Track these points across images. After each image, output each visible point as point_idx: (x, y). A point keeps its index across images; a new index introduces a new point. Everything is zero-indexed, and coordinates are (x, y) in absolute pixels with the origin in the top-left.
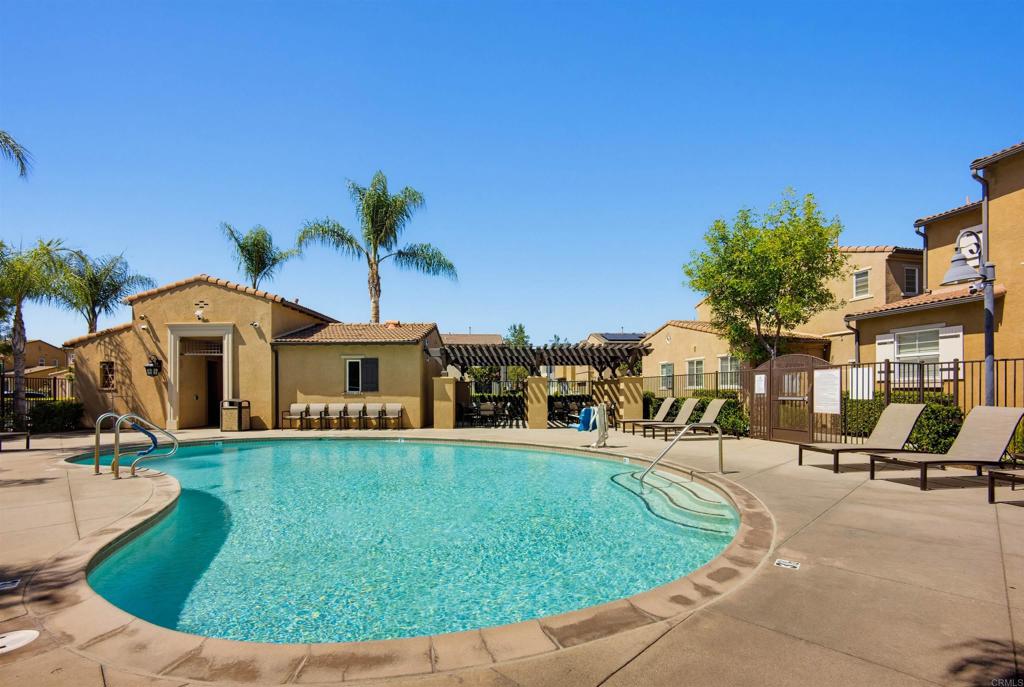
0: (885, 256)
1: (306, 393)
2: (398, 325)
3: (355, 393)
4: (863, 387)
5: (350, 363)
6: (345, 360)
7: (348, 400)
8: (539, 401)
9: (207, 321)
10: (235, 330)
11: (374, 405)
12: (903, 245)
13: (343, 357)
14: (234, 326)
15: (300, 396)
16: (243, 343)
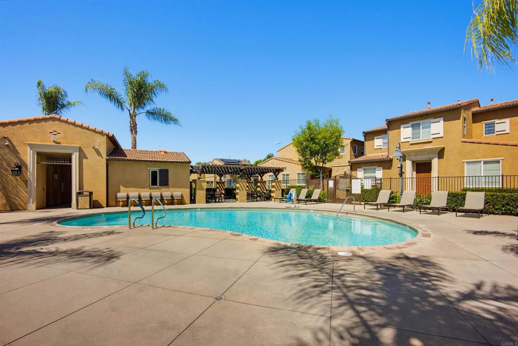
0: (350, 141)
1: (126, 187)
2: (165, 152)
3: (156, 187)
4: (368, 185)
5: (152, 171)
6: (150, 169)
7: (152, 190)
8: (243, 190)
9: (59, 143)
10: (80, 150)
11: (167, 193)
12: (355, 138)
13: (149, 168)
14: (80, 148)
15: (122, 188)
16: (86, 158)
